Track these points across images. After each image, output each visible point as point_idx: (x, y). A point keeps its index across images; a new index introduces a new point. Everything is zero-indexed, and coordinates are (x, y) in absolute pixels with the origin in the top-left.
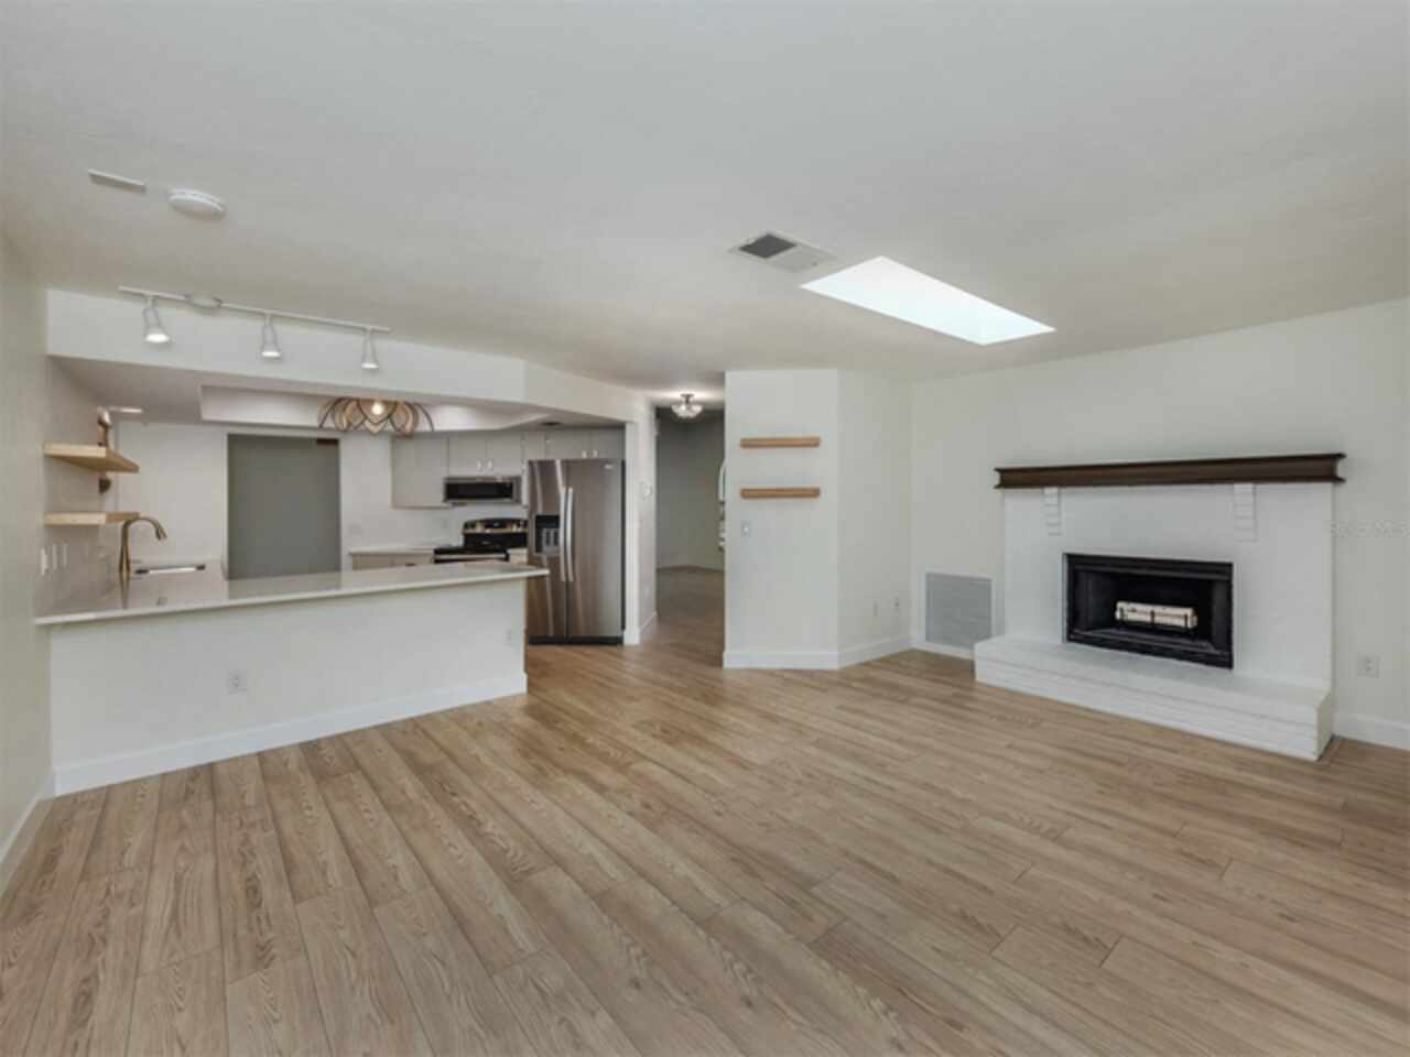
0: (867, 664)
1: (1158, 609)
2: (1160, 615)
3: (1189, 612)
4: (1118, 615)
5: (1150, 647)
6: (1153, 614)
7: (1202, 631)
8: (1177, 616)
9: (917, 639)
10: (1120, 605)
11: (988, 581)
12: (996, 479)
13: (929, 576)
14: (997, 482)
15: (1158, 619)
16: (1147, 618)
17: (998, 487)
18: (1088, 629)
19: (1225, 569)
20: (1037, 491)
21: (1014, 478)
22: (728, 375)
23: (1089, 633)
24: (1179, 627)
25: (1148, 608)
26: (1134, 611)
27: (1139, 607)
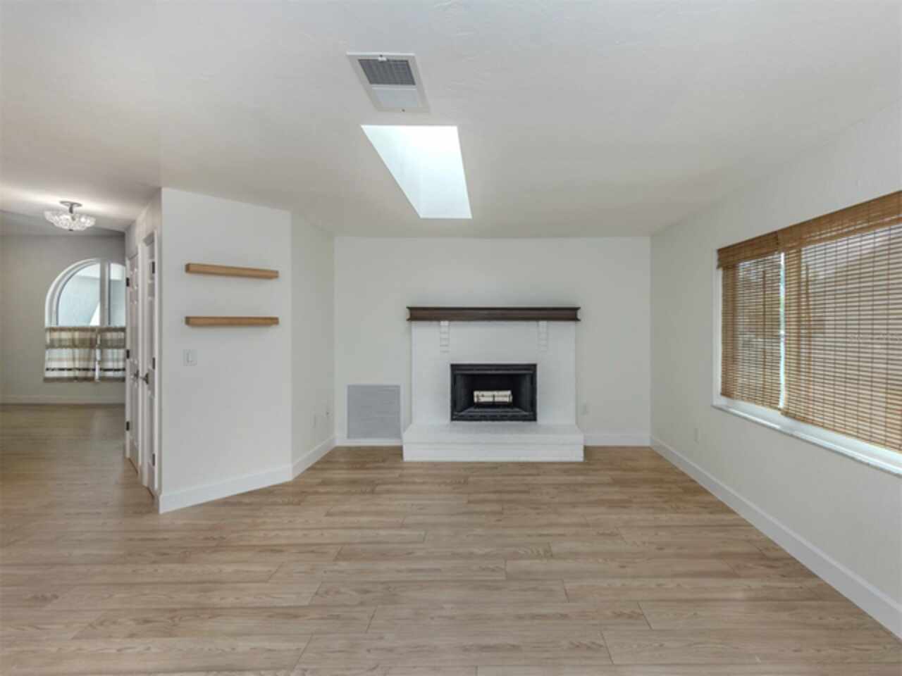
0: (312, 468)
1: (496, 393)
2: (498, 396)
3: (509, 393)
4: (476, 400)
5: (495, 416)
6: (494, 396)
7: (515, 403)
8: (504, 396)
9: (341, 439)
10: (476, 393)
11: (398, 387)
12: (407, 314)
13: (349, 387)
14: (408, 317)
15: (497, 399)
16: (491, 399)
17: (408, 320)
18: (462, 411)
19: (532, 368)
20: (435, 323)
21: (419, 314)
22: (166, 192)
23: (463, 413)
24: (506, 402)
25: (490, 393)
26: (483, 396)
27: (485, 393)
